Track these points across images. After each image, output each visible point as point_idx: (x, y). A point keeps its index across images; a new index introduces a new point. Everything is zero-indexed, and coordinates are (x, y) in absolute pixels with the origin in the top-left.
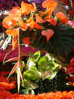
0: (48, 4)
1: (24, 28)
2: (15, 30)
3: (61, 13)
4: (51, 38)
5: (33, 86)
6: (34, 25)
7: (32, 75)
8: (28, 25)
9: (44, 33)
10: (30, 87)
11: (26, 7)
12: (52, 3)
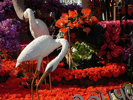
0: (85, 11)
1: (72, 27)
2: (65, 29)
3: (94, 17)
4: (89, 33)
5: (76, 64)
6: (78, 25)
7: (75, 57)
8: (75, 25)
9: (84, 30)
10: (74, 65)
11: (71, 13)
12: (88, 11)
